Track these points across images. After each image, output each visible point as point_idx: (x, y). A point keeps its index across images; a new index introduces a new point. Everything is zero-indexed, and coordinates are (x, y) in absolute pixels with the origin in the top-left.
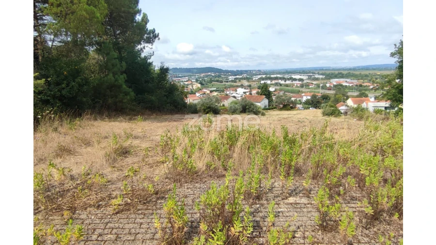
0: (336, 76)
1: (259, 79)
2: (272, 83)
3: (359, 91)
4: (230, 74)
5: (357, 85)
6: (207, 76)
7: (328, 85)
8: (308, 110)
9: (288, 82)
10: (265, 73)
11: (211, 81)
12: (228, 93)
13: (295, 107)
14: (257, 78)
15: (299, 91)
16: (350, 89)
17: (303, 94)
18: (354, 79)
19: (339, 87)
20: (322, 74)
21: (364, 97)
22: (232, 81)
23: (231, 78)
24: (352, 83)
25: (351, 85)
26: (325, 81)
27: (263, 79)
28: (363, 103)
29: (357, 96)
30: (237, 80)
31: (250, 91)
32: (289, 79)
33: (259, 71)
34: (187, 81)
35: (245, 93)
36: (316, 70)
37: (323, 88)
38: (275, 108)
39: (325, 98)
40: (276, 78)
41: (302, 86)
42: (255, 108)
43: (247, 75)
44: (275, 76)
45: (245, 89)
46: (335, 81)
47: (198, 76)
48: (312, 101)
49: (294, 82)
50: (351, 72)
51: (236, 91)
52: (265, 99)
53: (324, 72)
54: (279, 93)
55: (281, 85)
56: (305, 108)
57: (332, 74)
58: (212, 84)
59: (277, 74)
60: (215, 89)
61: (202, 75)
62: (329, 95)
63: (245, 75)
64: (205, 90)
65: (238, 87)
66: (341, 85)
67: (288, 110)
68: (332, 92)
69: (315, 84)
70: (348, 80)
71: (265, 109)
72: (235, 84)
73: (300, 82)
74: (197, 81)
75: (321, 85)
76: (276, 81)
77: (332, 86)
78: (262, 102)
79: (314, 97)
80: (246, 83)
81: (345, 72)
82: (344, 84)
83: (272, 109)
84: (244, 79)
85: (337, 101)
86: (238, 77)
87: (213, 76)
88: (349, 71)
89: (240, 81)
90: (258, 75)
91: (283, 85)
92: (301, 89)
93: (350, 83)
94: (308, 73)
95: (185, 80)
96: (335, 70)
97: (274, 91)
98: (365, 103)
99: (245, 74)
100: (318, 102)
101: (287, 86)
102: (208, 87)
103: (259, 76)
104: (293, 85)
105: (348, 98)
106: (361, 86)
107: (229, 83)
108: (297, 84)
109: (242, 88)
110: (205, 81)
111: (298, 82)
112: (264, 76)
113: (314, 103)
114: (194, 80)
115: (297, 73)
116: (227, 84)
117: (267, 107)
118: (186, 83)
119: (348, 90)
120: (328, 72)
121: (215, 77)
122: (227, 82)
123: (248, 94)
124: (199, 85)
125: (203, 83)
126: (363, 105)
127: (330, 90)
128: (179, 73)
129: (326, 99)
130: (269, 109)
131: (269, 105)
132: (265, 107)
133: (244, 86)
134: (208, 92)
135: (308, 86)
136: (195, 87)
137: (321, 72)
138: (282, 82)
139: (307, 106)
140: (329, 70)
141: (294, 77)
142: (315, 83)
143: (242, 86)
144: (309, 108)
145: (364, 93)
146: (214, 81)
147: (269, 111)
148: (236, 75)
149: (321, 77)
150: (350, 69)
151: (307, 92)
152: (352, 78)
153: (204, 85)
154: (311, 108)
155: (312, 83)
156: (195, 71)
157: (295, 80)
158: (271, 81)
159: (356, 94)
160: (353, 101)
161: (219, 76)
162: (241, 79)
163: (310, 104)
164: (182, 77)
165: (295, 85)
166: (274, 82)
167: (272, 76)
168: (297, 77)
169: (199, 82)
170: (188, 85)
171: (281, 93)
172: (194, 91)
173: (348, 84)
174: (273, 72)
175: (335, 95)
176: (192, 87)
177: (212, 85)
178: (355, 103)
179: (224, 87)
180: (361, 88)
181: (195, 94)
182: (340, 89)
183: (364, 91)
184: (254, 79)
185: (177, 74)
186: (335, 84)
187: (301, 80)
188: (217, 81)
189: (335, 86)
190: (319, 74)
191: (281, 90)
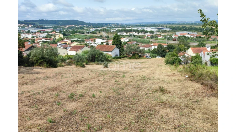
0: (181, 29)
1: (116, 31)
2: (127, 34)
3: (199, 42)
4: (91, 26)
5: (197, 37)
6: (71, 28)
7: (174, 37)
8: (154, 59)
9: (141, 34)
10: (122, 26)
11: (74, 32)
12: (88, 42)
13: (143, 56)
14: (114, 30)
15: (149, 42)
16: (191, 40)
17: (152, 44)
18: (194, 32)
19: (183, 38)
20: (169, 28)
21: (202, 46)
22: (93, 33)
23: (92, 30)
24: (193, 35)
25: (192, 37)
26: (172, 33)
27: (119, 31)
28: (201, 52)
29: (197, 46)
30: (97, 32)
31: (107, 42)
32: (141, 32)
33: (117, 24)
34: (51, 32)
35: (102, 43)
36: (165, 24)
37: (169, 39)
38: (125, 57)
39: (170, 47)
40: (131, 31)
41: (152, 37)
42: (104, 57)
43: (107, 27)
44: (130, 28)
45: (103, 39)
46: (179, 33)
47: (62, 27)
48: (158, 50)
49: (146, 34)
50: (193, 26)
51: (95, 41)
52: (116, 48)
53: (171, 25)
54: (132, 43)
55: (134, 36)
56: (152, 57)
57: (178, 28)
58: (74, 34)
59: (132, 27)
60: (76, 39)
61: (67, 26)
62: (174, 45)
63: (105, 28)
64: (66, 40)
65: (97, 37)
66: (185, 37)
67: (136, 58)
68: (177, 42)
69: (163, 36)
70: (190, 33)
71: (116, 58)
72: (95, 35)
73: (151, 34)
74: (61, 32)
75: (168, 36)
76: (131, 33)
77: (177, 37)
78: (114, 52)
79: (160, 46)
80: (104, 34)
81: (188, 26)
82: (187, 36)
83: (123, 57)
84: (103, 30)
85: (180, 50)
86: (98, 29)
87: (76, 28)
88: (192, 25)
89: (99, 32)
90: (116, 27)
91: (136, 36)
92: (151, 40)
93: (192, 35)
94: (158, 26)
95: (50, 31)
96: (180, 24)
97: (128, 42)
98: (202, 52)
99: (105, 26)
100: (163, 51)
101: (140, 37)
102: (70, 38)
103: (117, 29)
104: (145, 36)
105: (189, 47)
106: (200, 37)
107: (89, 35)
108: (147, 35)
109: (101, 39)
110: (68, 32)
111: (149, 34)
112: (121, 29)
113: (160, 52)
114: (58, 31)
115: (149, 26)
116: (88, 34)
117: (119, 56)
118: (50, 33)
119: (189, 41)
120: (174, 26)
121: (78, 28)
122: (88, 33)
123: (105, 44)
124: (62, 36)
125: (67, 33)
126: (201, 54)
127: (175, 40)
128: (45, 25)
129: (172, 48)
130: (120, 58)
131: (120, 55)
132: (116, 56)
133: (103, 37)
134: (70, 42)
135: (157, 37)
136: (57, 37)
137: (168, 26)
138: (136, 34)
139: (154, 54)
140: (175, 24)
141: (146, 29)
142: (163, 34)
143: (101, 37)
144: (156, 56)
145: (202, 44)
146: (76, 32)
147: (119, 59)
148: (97, 28)
149: (168, 30)
150: (192, 24)
151: (156, 42)
152: (193, 31)
153: (67, 35)
154: (157, 57)
155: (161, 35)
156: (60, 23)
157: (147, 32)
158: (127, 33)
159: (196, 44)
160: (193, 50)
161: (82, 28)
162: (101, 30)
163: (157, 53)
164: (48, 28)
165: (147, 36)
166: (128, 34)
167: (128, 29)
168: (149, 29)
169: (62, 33)
170: (52, 35)
171: (134, 43)
172: (56, 41)
173: (189, 36)
174: (129, 26)
175: (179, 44)
176: (55, 37)
177: (75, 36)
178: (194, 52)
179: (85, 37)
180: (200, 39)
181: (57, 43)
182: (184, 40)
183: (202, 42)
184: (112, 31)
185: (43, 25)
186: (179, 35)
187: (151, 32)
188: (79, 32)
189: (179, 37)
190: (166, 27)
191: (134, 41)
